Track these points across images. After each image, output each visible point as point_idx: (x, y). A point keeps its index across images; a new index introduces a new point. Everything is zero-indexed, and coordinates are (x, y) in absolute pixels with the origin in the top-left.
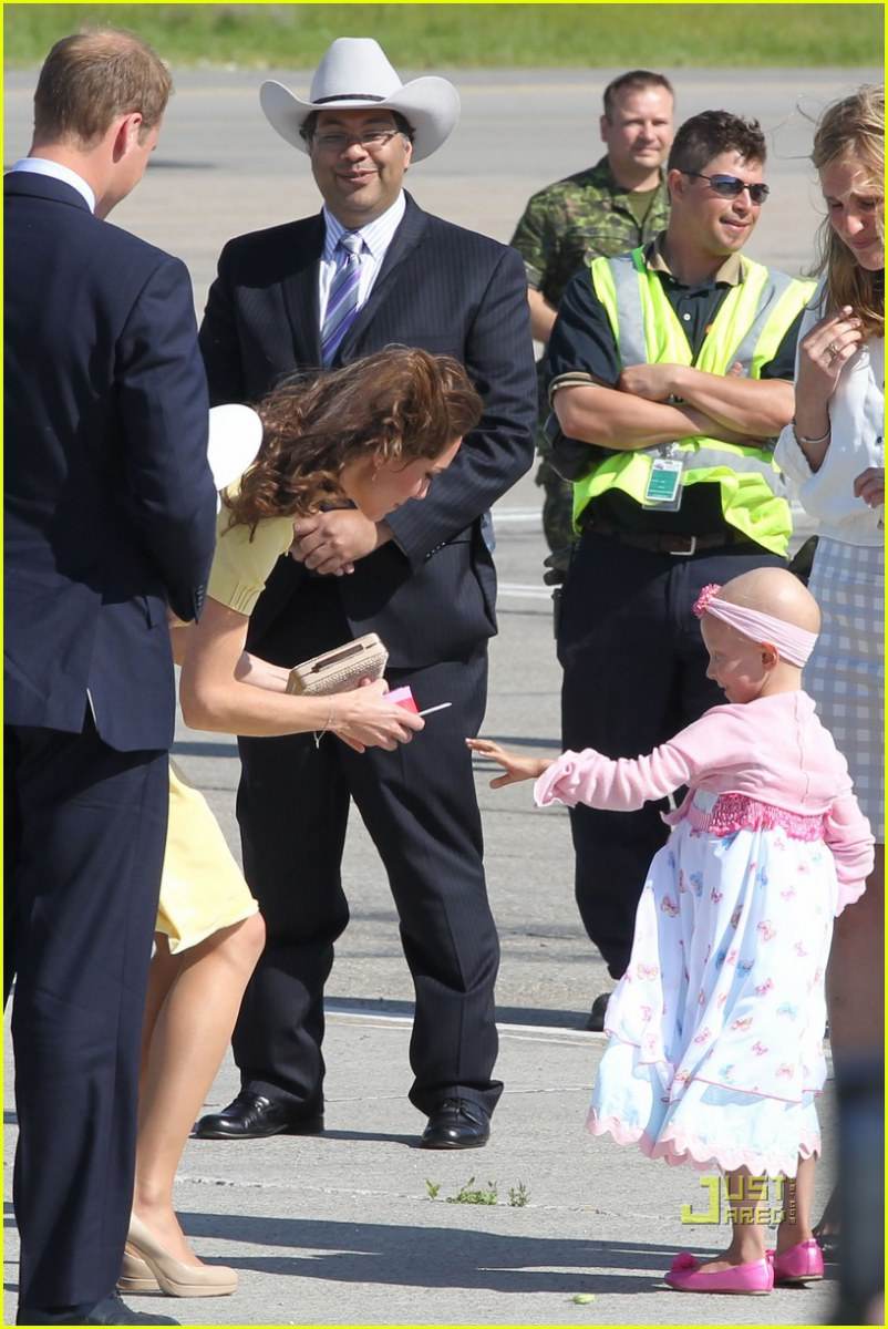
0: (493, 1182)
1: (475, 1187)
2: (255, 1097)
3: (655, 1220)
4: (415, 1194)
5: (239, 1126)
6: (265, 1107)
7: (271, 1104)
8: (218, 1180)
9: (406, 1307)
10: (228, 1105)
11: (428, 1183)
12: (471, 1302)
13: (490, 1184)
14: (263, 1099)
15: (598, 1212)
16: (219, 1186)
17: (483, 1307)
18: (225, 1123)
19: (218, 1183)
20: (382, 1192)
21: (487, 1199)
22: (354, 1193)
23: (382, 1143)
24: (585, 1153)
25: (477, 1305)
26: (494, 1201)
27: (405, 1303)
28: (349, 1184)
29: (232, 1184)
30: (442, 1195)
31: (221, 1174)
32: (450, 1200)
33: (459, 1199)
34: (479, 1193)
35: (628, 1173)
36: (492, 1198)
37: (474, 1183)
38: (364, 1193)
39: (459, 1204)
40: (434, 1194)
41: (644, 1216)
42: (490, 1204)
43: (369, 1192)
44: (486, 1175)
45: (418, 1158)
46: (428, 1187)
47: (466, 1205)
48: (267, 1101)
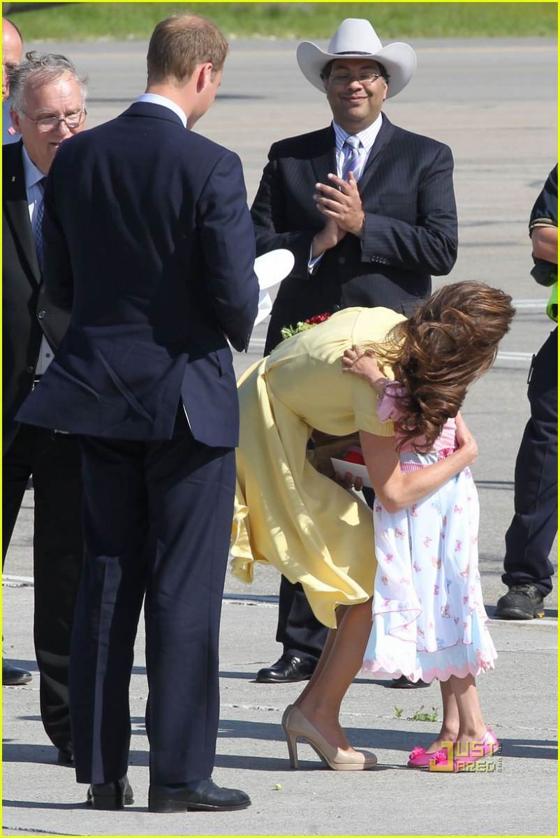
0: (435, 708)
1: (424, 711)
2: (292, 658)
3: (532, 730)
4: (388, 715)
5: (282, 675)
6: (297, 664)
7: (301, 662)
8: (269, 708)
9: (383, 783)
10: (275, 662)
11: (396, 709)
12: (422, 780)
13: (434, 709)
14: (296, 658)
15: (498, 726)
16: (270, 711)
17: (428, 783)
18: (273, 674)
19: (270, 710)
20: (369, 714)
21: (431, 718)
22: (352, 715)
23: (368, 685)
24: (490, 690)
25: (426, 782)
26: (436, 719)
27: (383, 781)
28: (349, 710)
29: (278, 710)
30: (404, 716)
31: (270, 704)
32: (409, 719)
33: (415, 718)
34: (427, 715)
35: (516, 702)
36: (434, 717)
37: (424, 709)
38: (357, 715)
39: (415, 721)
40: (399, 715)
41: (525, 728)
42: (433, 721)
43: (360, 714)
44: (431, 704)
45: (389, 694)
46: (395, 710)
47: (419, 722)
48: (298, 660)
